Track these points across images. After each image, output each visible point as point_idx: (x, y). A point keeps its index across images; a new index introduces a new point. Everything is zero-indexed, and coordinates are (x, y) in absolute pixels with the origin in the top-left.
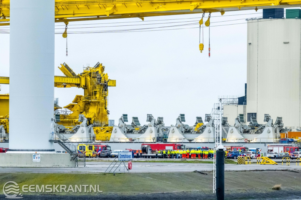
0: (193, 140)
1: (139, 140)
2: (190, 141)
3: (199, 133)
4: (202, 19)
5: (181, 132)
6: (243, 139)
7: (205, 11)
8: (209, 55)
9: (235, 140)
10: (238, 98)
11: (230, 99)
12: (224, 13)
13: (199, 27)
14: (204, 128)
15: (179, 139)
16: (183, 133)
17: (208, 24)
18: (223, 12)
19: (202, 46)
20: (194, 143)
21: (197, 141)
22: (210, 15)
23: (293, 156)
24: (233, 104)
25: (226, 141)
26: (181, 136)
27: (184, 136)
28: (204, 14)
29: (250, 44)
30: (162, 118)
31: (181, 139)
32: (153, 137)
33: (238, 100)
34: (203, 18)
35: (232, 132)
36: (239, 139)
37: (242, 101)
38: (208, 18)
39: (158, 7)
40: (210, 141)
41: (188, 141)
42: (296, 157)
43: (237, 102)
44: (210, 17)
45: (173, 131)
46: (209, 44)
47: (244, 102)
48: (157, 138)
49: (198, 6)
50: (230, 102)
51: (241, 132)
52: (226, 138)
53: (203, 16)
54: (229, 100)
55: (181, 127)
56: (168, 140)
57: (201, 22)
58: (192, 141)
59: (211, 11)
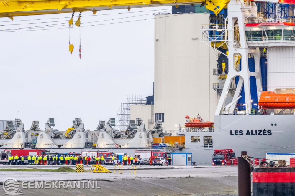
0: (62, 145)
1: (7, 145)
2: (60, 147)
3: (69, 138)
4: (72, 19)
5: (50, 137)
6: (114, 144)
7: (74, 10)
8: (80, 57)
9: (106, 145)
10: (147, 97)
11: (139, 99)
12: (96, 12)
13: (69, 27)
14: (74, 132)
15: (48, 145)
16: (53, 138)
17: (78, 23)
18: (94, 12)
19: (72, 47)
20: (64, 148)
21: (66, 147)
22: (80, 14)
23: (155, 161)
24: (141, 103)
25: (97, 147)
26: (50, 141)
27: (53, 141)
28: (74, 14)
29: (157, 40)
30: (38, 122)
31: (50, 145)
32: (21, 143)
33: (146, 99)
34: (72, 17)
35: (103, 138)
36: (110, 145)
37: (150, 100)
38: (79, 18)
39: (26, 6)
40: (79, 147)
41: (57, 147)
42: (158, 163)
43: (145, 101)
44: (80, 17)
45: (41, 136)
46: (80, 45)
47: (151, 102)
48: (25, 143)
49: (67, 5)
50: (139, 101)
51: (112, 137)
52: (97, 143)
53: (72, 16)
54: (137, 100)
55: (50, 132)
56: (37, 146)
57: (71, 22)
58: (61, 147)
59: (81, 10)
